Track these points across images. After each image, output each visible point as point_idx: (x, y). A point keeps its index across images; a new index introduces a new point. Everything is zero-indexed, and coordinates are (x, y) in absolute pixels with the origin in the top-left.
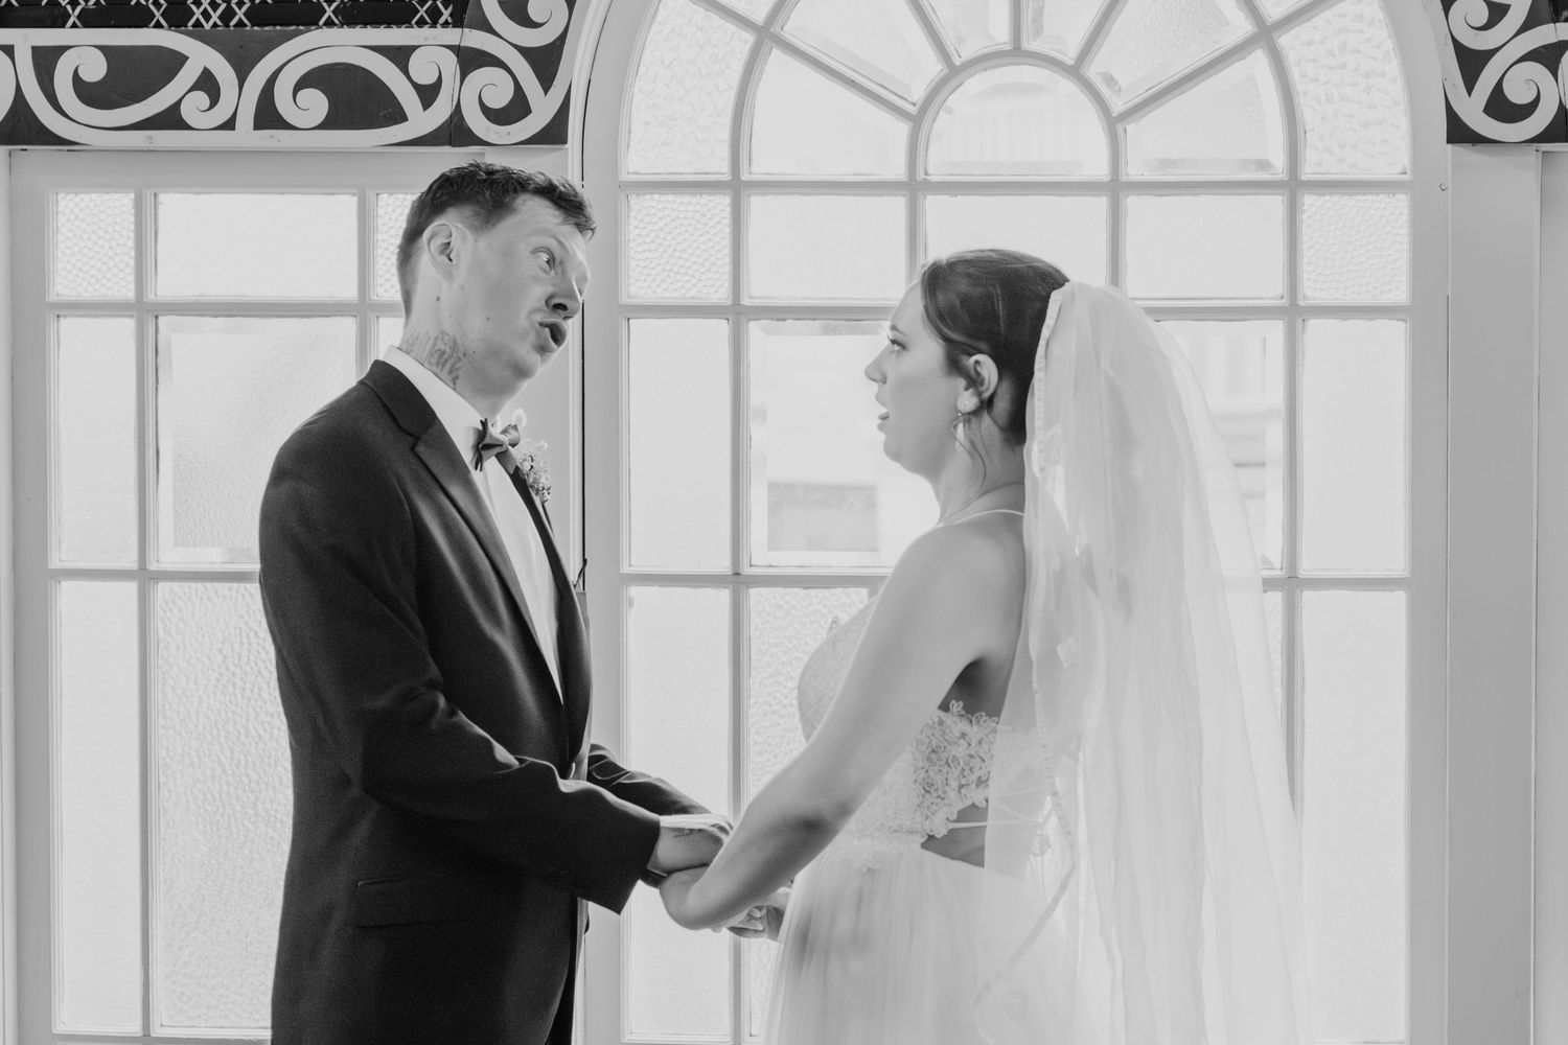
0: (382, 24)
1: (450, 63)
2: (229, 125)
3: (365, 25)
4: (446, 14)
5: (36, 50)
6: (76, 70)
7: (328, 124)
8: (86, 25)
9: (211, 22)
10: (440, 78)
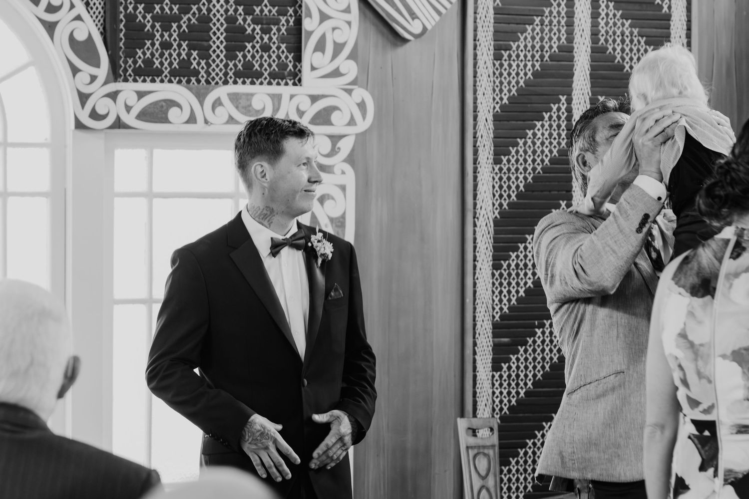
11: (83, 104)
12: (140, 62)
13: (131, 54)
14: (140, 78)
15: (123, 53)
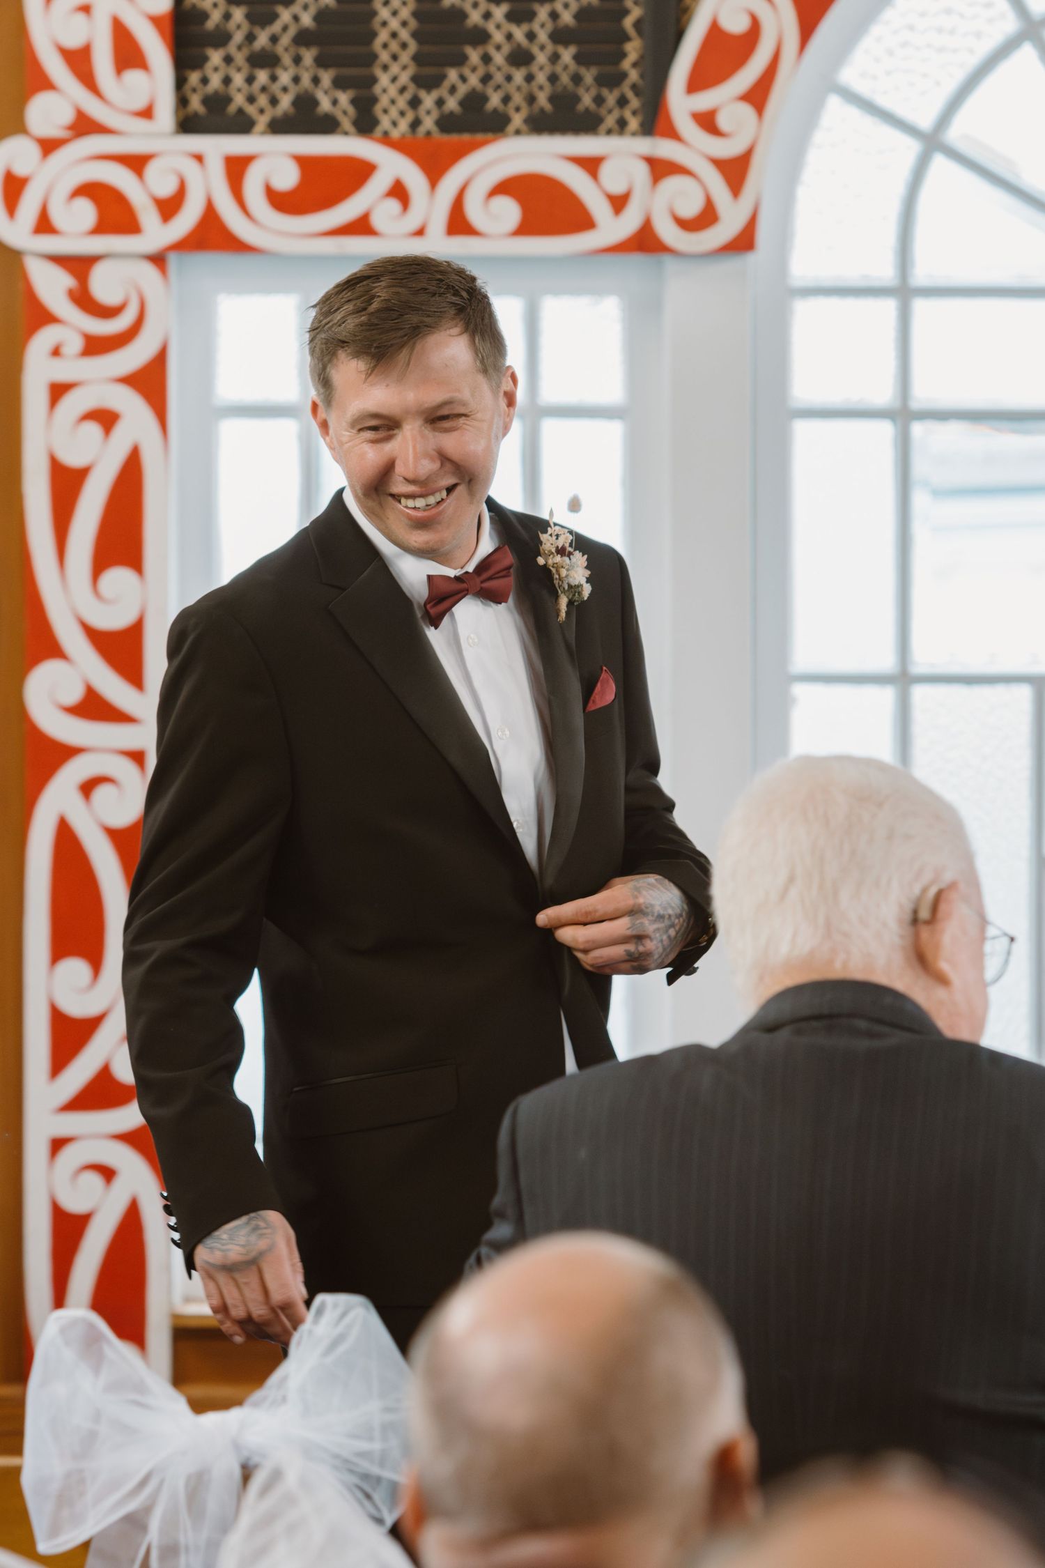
0: (570, 132)
1: (641, 172)
2: (420, 232)
3: (552, 132)
4: (634, 123)
5: (228, 159)
6: (268, 178)
7: (521, 231)
8: (275, 133)
9: (400, 130)
10: (630, 187)
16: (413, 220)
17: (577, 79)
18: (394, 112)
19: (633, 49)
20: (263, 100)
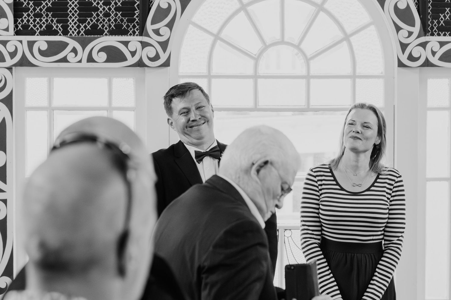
0: (120, 35)
1: (139, 46)
2: (80, 61)
3: (115, 35)
4: (137, 33)
5: (28, 42)
6: (39, 47)
7: (107, 61)
8: (41, 35)
9: (74, 34)
10: (136, 49)
11: (403, 52)
12: (442, 22)
13: (436, 17)
14: (442, 33)
15: (430, 17)
16: (78, 58)
17: (122, 20)
18: (73, 29)
19: (137, 12)
20: (38, 26)
